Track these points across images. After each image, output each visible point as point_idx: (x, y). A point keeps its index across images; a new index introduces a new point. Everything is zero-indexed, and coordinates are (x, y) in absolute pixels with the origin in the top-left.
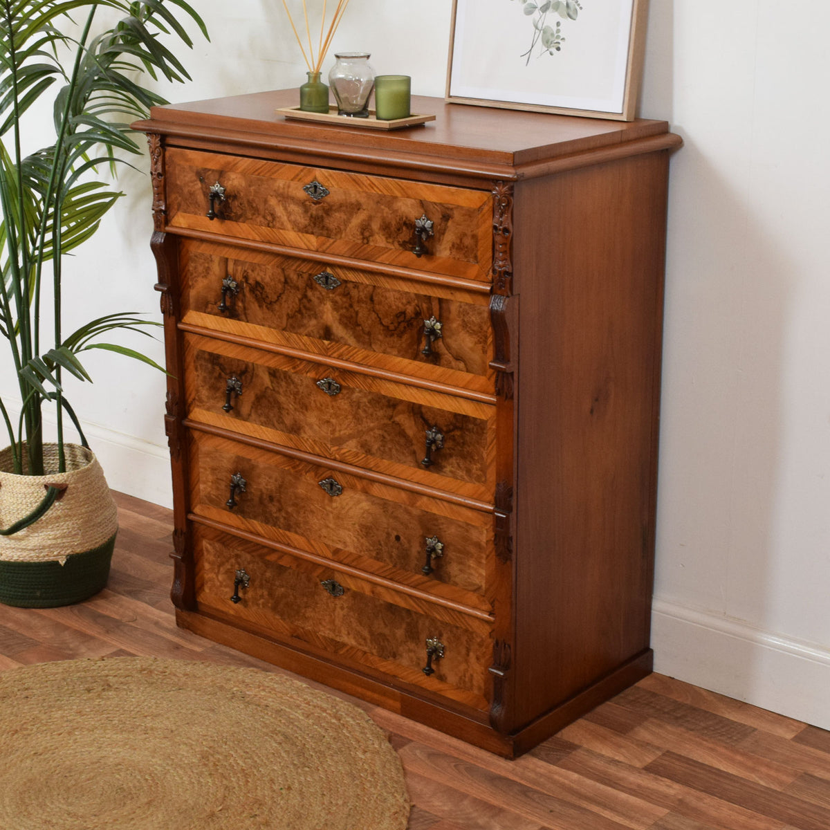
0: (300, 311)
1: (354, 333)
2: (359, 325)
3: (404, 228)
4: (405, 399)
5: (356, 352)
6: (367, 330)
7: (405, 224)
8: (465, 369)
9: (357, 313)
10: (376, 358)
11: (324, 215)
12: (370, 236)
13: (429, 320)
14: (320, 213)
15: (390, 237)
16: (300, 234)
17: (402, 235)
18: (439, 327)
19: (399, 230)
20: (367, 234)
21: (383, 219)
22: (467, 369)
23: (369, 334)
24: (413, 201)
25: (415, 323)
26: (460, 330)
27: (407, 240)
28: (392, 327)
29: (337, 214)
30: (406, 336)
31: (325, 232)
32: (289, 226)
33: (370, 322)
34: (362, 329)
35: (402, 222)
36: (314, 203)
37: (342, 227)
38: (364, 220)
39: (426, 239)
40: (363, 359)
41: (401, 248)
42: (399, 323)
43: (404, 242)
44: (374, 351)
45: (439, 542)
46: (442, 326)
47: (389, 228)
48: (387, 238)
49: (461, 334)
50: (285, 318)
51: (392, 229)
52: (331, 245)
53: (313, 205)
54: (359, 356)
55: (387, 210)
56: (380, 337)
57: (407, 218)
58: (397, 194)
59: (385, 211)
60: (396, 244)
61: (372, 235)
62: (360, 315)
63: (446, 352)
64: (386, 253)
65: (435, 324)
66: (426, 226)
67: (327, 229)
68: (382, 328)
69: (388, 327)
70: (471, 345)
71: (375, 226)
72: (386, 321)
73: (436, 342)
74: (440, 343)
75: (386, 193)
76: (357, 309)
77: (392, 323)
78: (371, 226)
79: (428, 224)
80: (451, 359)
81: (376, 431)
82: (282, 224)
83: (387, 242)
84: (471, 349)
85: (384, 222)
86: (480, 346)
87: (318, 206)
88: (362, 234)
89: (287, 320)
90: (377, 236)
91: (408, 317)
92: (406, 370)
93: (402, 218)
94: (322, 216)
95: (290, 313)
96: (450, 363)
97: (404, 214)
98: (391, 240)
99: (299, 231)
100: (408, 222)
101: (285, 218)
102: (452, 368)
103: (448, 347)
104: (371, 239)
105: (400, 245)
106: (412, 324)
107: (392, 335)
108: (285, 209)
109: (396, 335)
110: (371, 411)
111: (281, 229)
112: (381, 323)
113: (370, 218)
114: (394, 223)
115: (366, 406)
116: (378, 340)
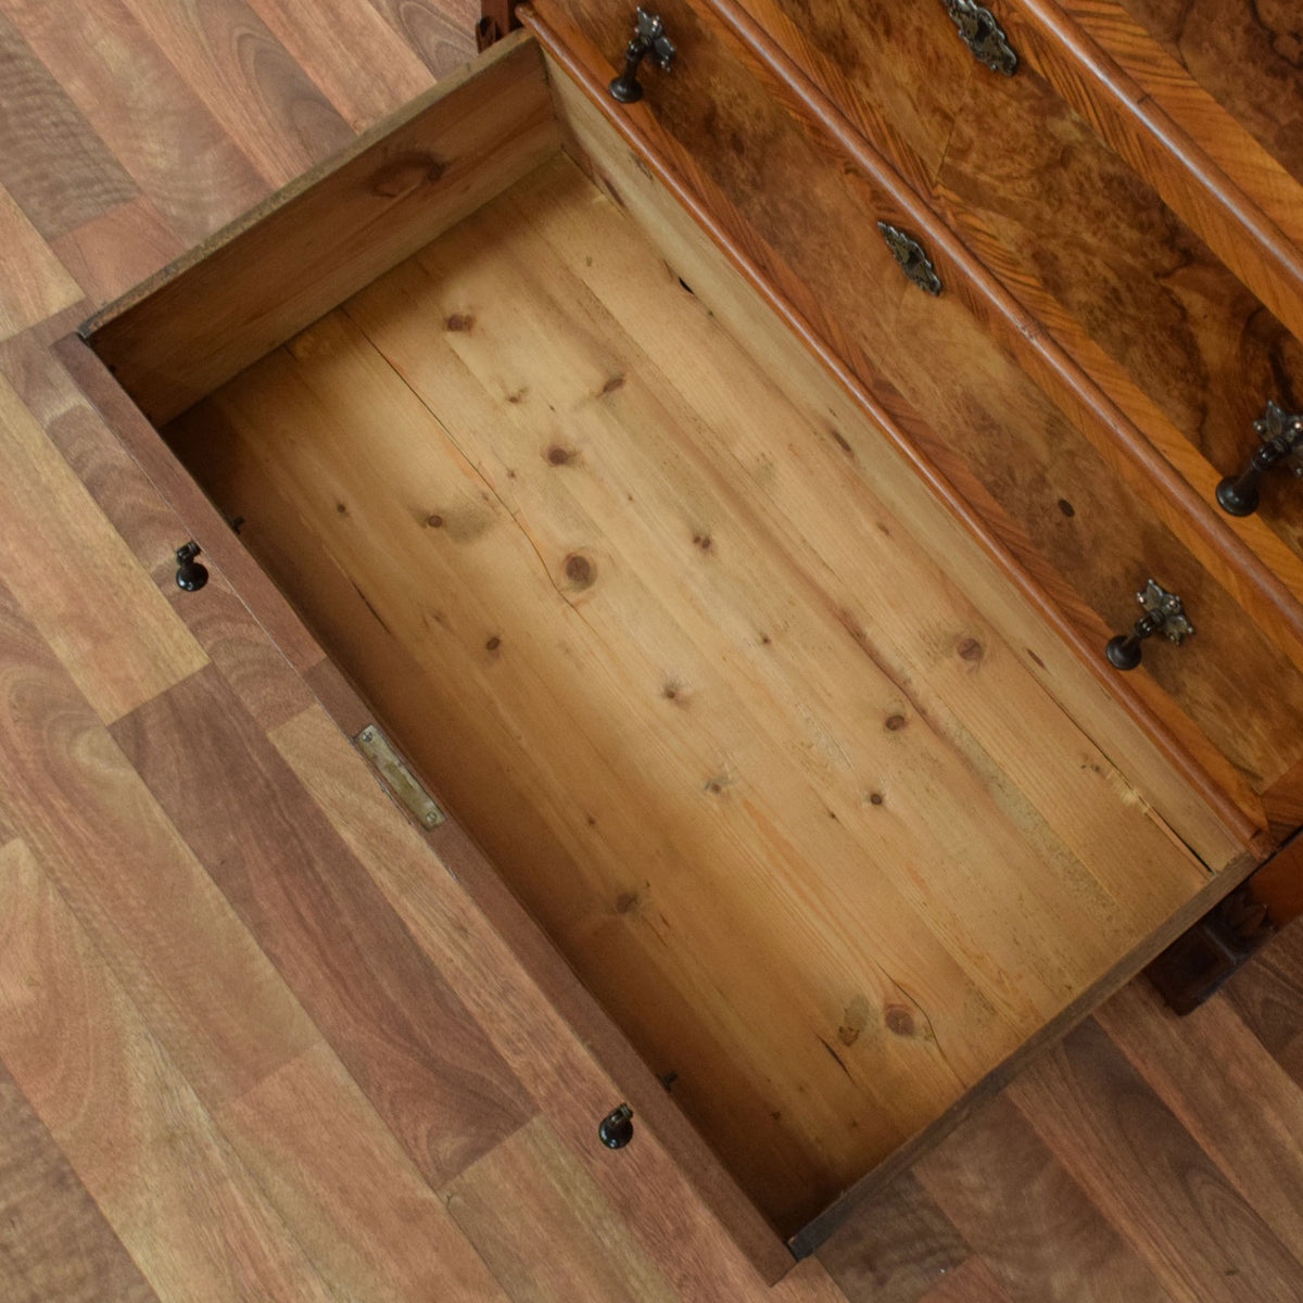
4: (1238, 272)
5: (1110, 17)
10: (1181, 93)
40: (1132, 57)
44: (1185, 66)
45: (1182, 613)
54: (1119, 36)
56: (1227, 44)
68: (1247, 19)
69: (1273, 36)
81: (1097, 262)
92: (1276, 212)
109: (1291, 81)
110: (1099, 202)
115: (1088, 178)
116: (1216, 47)
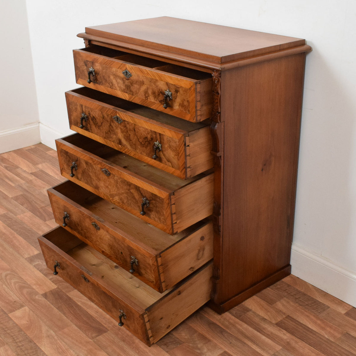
0: (109, 131)
1: (129, 143)
2: (131, 140)
3: (161, 94)
4: (133, 183)
5: (131, 152)
6: (134, 143)
7: (161, 92)
8: (171, 166)
9: (130, 135)
10: (138, 156)
11: (131, 85)
12: (148, 96)
13: (156, 142)
14: (129, 84)
15: (156, 98)
16: (122, 93)
17: (160, 97)
18: (160, 146)
19: (159, 95)
20: (147, 95)
21: (153, 89)
22: (172, 166)
23: (135, 145)
24: (164, 82)
25: (151, 143)
26: (168, 149)
27: (162, 100)
28: (143, 143)
29: (135, 85)
30: (148, 148)
31: (131, 93)
32: (118, 89)
33: (135, 139)
34: (132, 142)
35: (160, 92)
36: (126, 79)
37: (138, 91)
38: (145, 89)
39: (169, 100)
40: (134, 155)
41: (160, 103)
42: (146, 142)
43: (161, 100)
44: (137, 152)
46: (161, 146)
47: (155, 94)
48: (154, 98)
49: (169, 150)
50: (105, 133)
51: (156, 94)
52: (134, 99)
53: (126, 80)
55: (154, 85)
56: (139, 147)
57: (161, 90)
58: (158, 79)
59: (153, 86)
60: (158, 101)
61: (149, 96)
62: (131, 136)
63: (164, 157)
64: (154, 105)
65: (158, 144)
66: (169, 94)
67: (132, 92)
68: (139, 143)
69: (141, 143)
70: (173, 156)
71: (150, 92)
72: (141, 140)
73: (160, 152)
74: (161, 153)
75: (153, 78)
76: (130, 133)
77: (143, 142)
78: (148, 92)
79: (170, 94)
80: (166, 161)
81: (125, 194)
82: (116, 87)
83: (155, 100)
84: (173, 157)
85: (153, 91)
86: (176, 157)
87: (128, 81)
88: (145, 95)
89: (106, 134)
90: (150, 97)
91: (148, 140)
93: (160, 90)
94: (130, 86)
95: (106, 131)
96: (166, 162)
97: (161, 89)
98: (156, 99)
99: (122, 91)
100: (162, 92)
101: (116, 85)
102: (167, 165)
103: (164, 155)
104: (148, 97)
105: (159, 102)
106: (150, 143)
107: (143, 147)
108: (116, 81)
110: (122, 186)
111: (115, 90)
112: (139, 141)
113: (148, 88)
114: (156, 91)
115: (120, 183)
116: (139, 148)
